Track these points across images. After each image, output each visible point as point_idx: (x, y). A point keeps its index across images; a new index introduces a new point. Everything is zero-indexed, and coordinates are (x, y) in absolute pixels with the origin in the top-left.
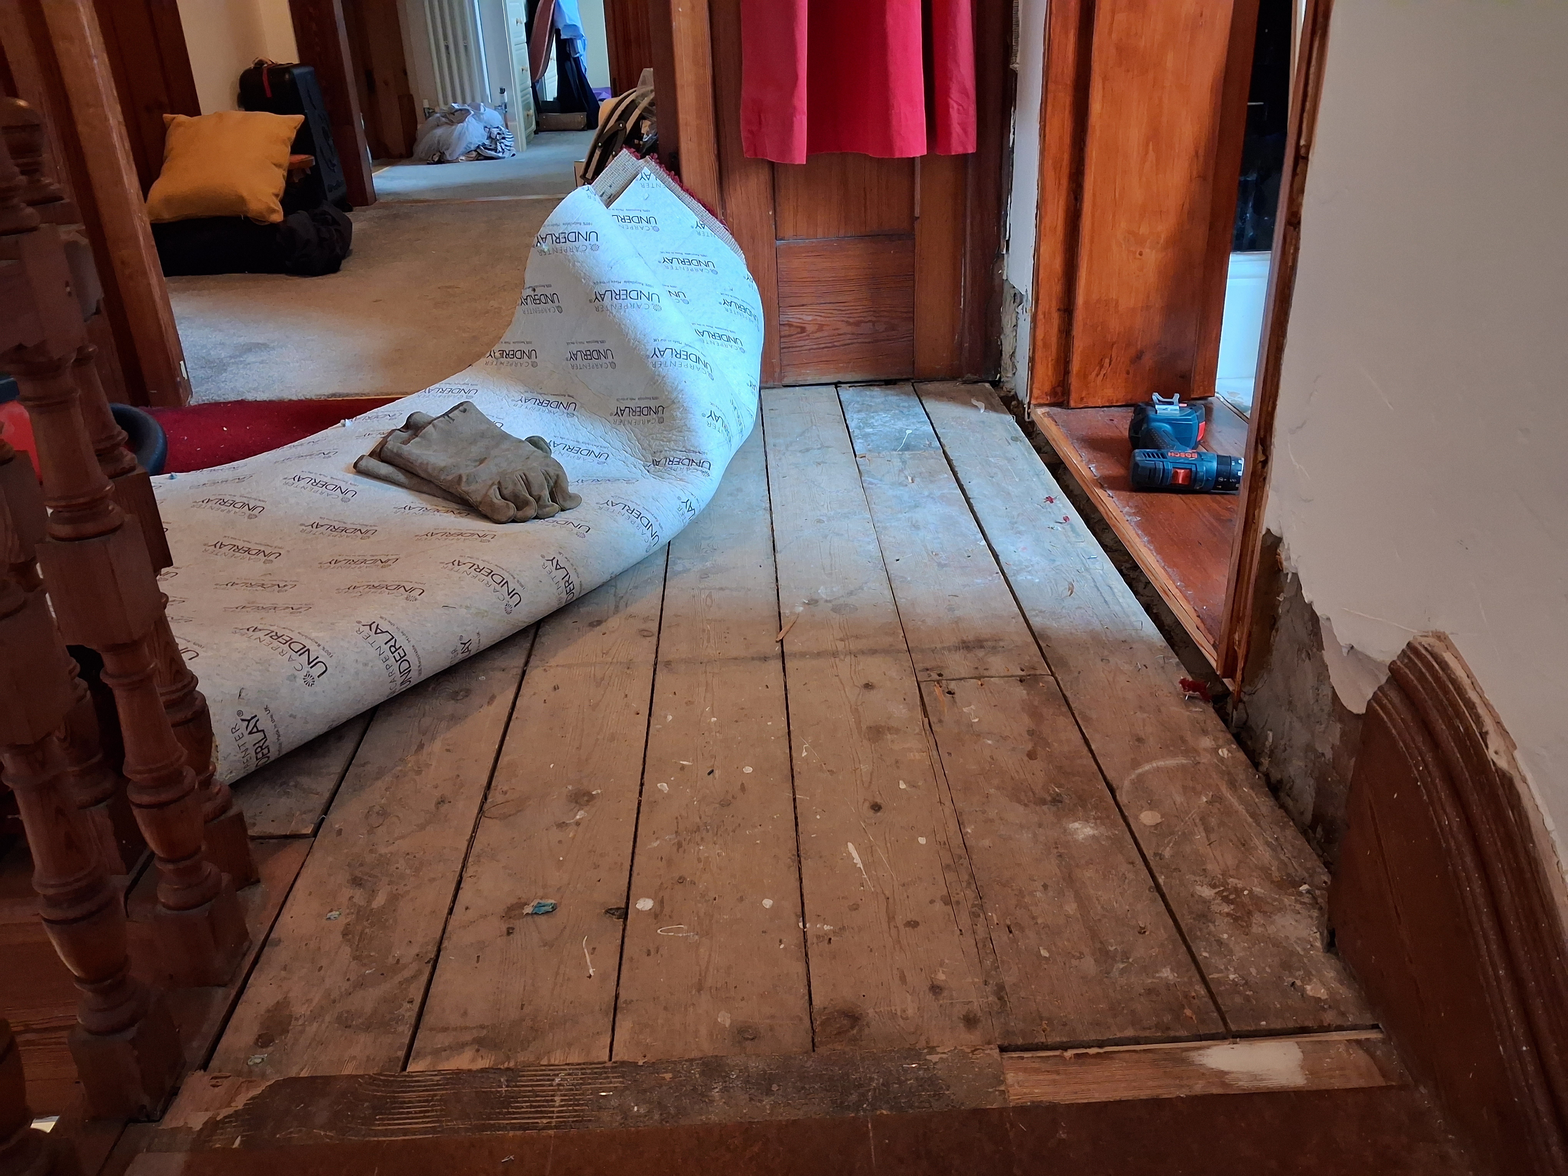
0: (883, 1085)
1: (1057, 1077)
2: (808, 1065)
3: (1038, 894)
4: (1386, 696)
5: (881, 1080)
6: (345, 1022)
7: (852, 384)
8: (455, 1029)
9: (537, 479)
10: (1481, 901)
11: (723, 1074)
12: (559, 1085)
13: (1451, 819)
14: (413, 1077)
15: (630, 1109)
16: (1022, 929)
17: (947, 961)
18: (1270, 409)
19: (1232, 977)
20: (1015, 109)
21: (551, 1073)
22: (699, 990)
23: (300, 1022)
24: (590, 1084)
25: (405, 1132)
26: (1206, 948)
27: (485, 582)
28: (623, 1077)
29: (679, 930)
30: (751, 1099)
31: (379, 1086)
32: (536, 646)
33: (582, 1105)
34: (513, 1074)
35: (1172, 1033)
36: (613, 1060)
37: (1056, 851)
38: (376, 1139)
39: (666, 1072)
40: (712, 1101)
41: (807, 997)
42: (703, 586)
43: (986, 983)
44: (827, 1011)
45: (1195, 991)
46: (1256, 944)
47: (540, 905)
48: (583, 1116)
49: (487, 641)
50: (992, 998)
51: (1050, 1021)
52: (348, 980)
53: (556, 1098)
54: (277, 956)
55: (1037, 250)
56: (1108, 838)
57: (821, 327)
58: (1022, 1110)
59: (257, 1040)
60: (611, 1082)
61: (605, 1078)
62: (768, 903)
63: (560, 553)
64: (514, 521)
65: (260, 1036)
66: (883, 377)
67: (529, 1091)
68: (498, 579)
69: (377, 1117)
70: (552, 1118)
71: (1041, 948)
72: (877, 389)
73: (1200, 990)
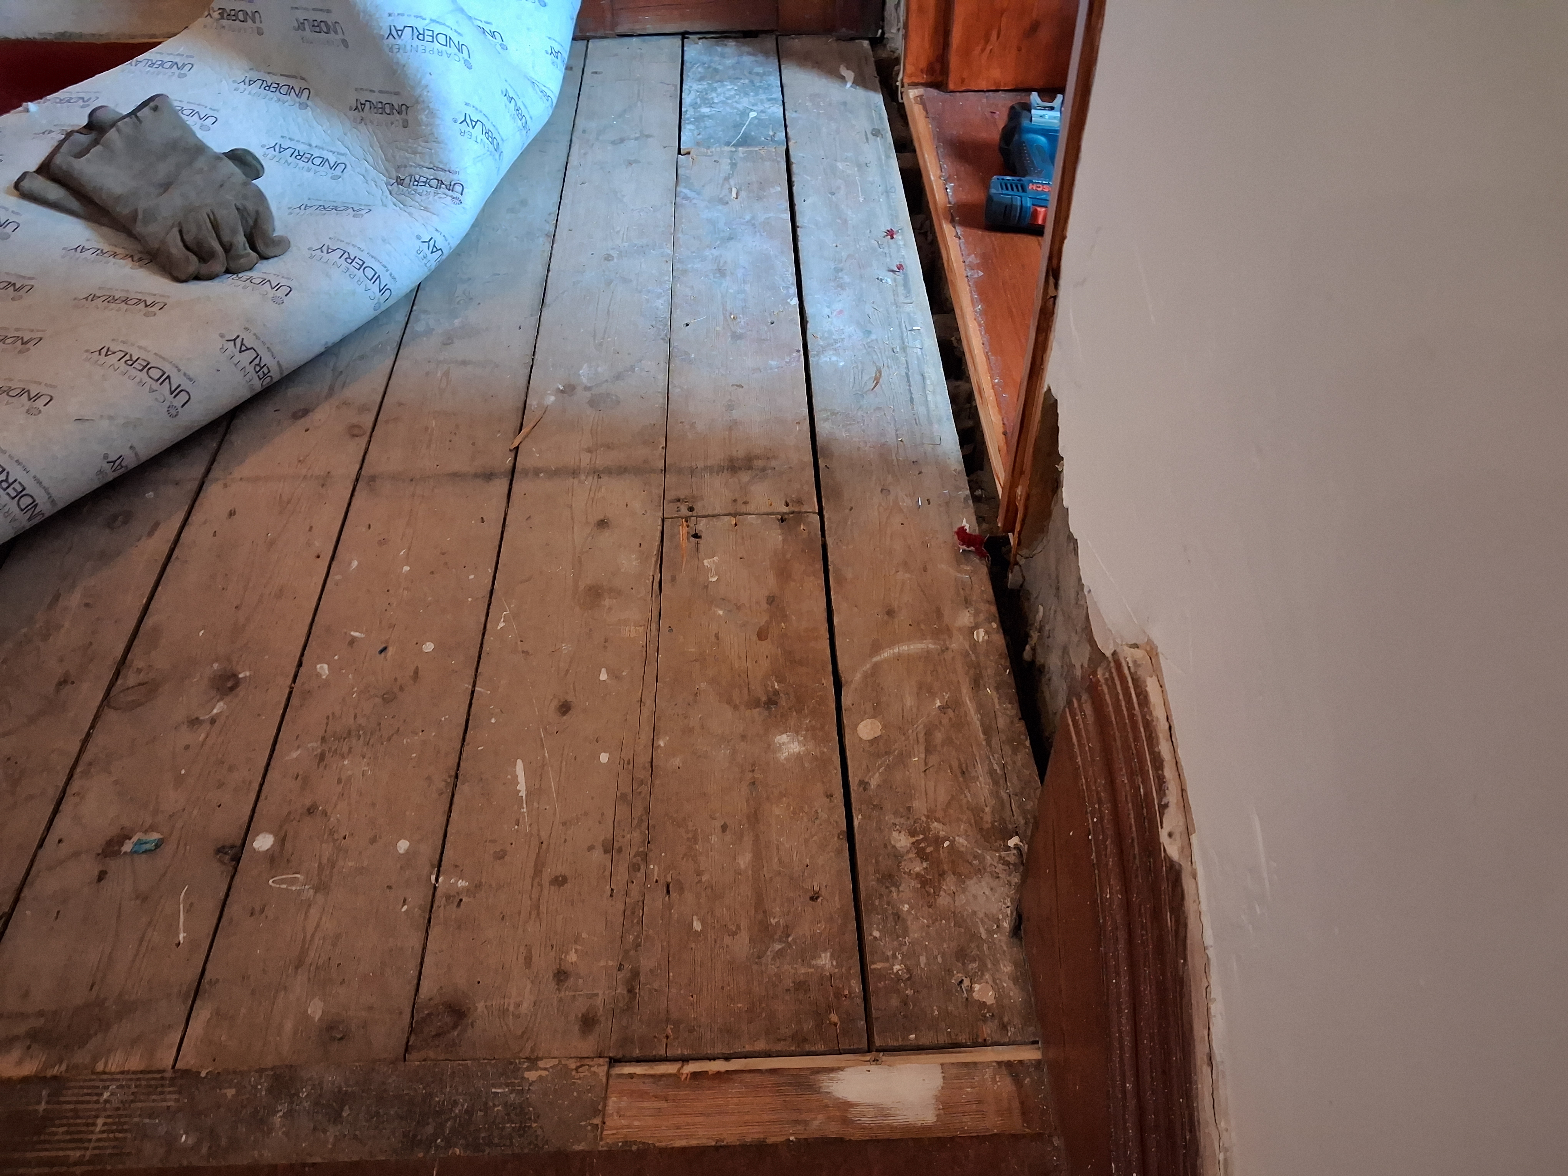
0: (467, 1111)
1: (664, 1105)
2: (390, 1081)
3: (714, 839)
5: (466, 1105)
7: (702, 34)
8: (10, 1016)
9: (229, 218)
11: (293, 1091)
12: (106, 1102)
13: (1113, 893)
15: (177, 1139)
16: (681, 890)
17: (584, 935)
19: (896, 968)
21: (101, 1084)
22: (297, 968)
24: (139, 1102)
26: (878, 925)
27: (137, 380)
28: (180, 1093)
29: (293, 882)
30: (315, 1129)
32: (225, 446)
33: (126, 1131)
34: (59, 1084)
35: (807, 1048)
36: (177, 1067)
37: (751, 774)
39: (230, 1087)
41: (415, 982)
42: (442, 359)
43: (620, 968)
44: (432, 1003)
45: (850, 987)
46: (937, 920)
47: (140, 842)
48: (123, 1147)
50: (621, 990)
51: (677, 1024)
53: (99, 1121)
56: (815, 758)
58: (610, 1154)
60: (164, 1100)
61: (159, 1094)
62: (403, 846)
63: (247, 329)
64: (197, 278)
66: (741, 27)
67: (72, 1110)
68: (156, 374)
70: (88, 1148)
71: (695, 918)
72: (732, 43)
73: (856, 986)
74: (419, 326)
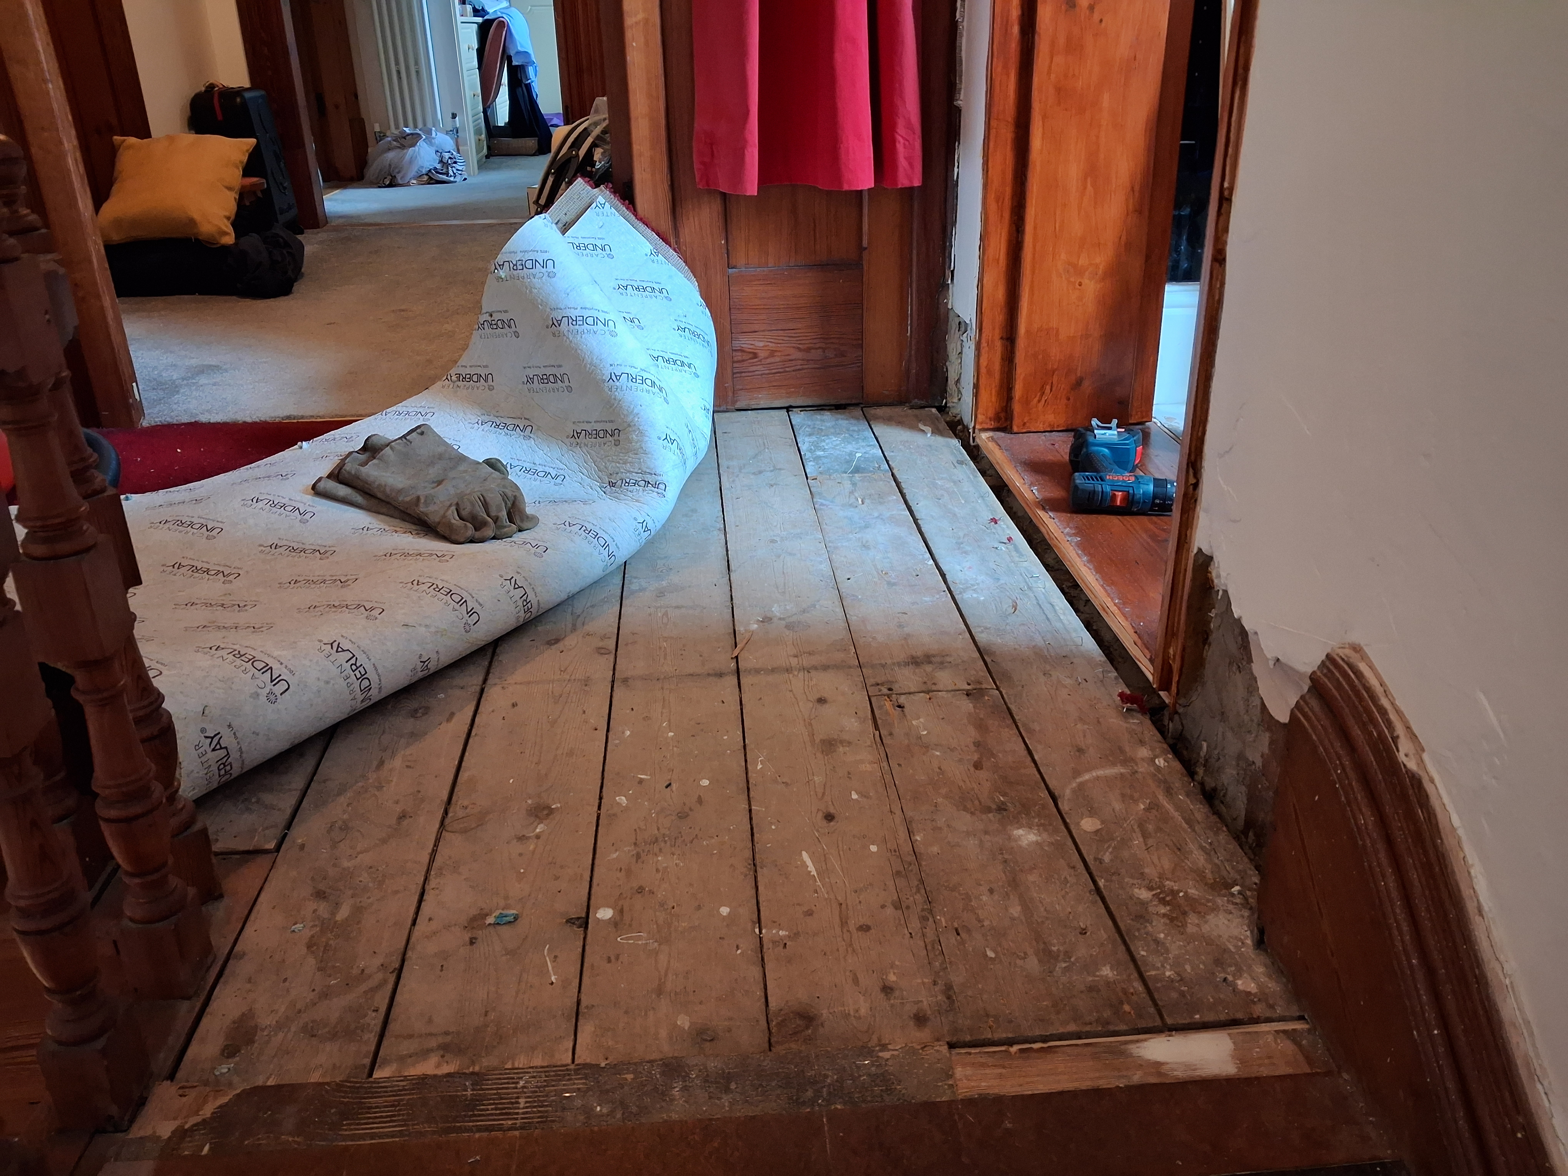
0: (837, 1081)
1: (1003, 1071)
2: (765, 1064)
3: (984, 898)
4: (1307, 703)
5: (835, 1077)
6: (310, 1032)
7: (803, 408)
8: (420, 1036)
9: (495, 500)
10: (1395, 894)
11: (683, 1074)
12: (523, 1087)
13: (1366, 818)
14: (379, 1083)
15: (593, 1109)
16: (969, 932)
17: (897, 963)
18: (1200, 434)
19: (1168, 974)
20: (959, 143)
21: (515, 1076)
22: (659, 995)
23: (265, 1033)
24: (553, 1086)
25: (372, 1136)
26: (1143, 947)
27: (444, 601)
28: (586, 1079)
29: (639, 938)
30: (710, 1098)
31: (346, 1092)
32: (495, 663)
33: (547, 1106)
34: (478, 1078)
35: (1111, 1028)
36: (576, 1062)
37: (1001, 857)
38: (344, 1143)
39: (628, 1073)
40: (672, 1100)
41: (763, 1000)
42: (659, 605)
43: (935, 983)
45: (1134, 987)
46: (1190, 942)
47: (502, 916)
48: (547, 1117)
49: (446, 659)
50: (941, 998)
51: (996, 1018)
52: (314, 990)
53: (520, 1100)
54: (241, 969)
55: (980, 280)
56: (1051, 844)
57: (772, 353)
58: (970, 1102)
59: (223, 1051)
60: (574, 1084)
61: (569, 1080)
62: (725, 911)
63: (518, 573)
64: (473, 541)
65: (226, 1047)
66: (833, 402)
67: (495, 1094)
68: (456, 599)
69: (345, 1123)
70: (517, 1119)
71: (987, 949)
72: (828, 413)
73: (1138, 986)
74: (633, 585)
